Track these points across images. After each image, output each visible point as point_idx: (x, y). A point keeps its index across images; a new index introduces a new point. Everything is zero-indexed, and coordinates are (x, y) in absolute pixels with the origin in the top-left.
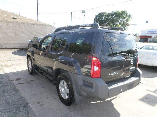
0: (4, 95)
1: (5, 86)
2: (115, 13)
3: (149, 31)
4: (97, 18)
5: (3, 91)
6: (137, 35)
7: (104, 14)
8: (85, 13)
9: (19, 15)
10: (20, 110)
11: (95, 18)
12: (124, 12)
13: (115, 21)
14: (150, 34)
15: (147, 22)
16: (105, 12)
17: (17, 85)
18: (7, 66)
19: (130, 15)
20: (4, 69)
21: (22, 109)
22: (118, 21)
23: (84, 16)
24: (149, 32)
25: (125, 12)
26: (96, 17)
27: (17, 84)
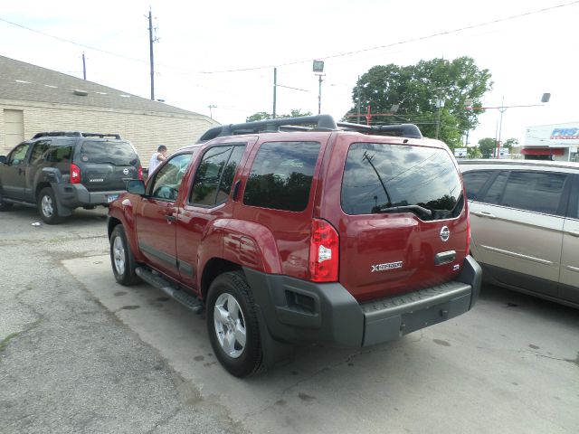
0: (88, 338)
1: (82, 313)
2: (432, 68)
3: (555, 131)
4: (365, 86)
5: (83, 328)
6: (513, 145)
7: (388, 72)
8: (321, 70)
9: (83, 78)
10: (149, 376)
11: (356, 85)
12: (464, 64)
13: (429, 95)
14: (562, 141)
15: (546, 98)
16: (392, 65)
17: (119, 310)
18: (71, 256)
19: (484, 75)
20: (62, 264)
21: (153, 374)
22: (441, 96)
23: (321, 81)
24: (557, 134)
25: (467, 63)
26: (361, 82)
27: (117, 308)
